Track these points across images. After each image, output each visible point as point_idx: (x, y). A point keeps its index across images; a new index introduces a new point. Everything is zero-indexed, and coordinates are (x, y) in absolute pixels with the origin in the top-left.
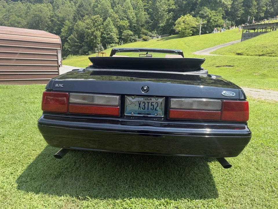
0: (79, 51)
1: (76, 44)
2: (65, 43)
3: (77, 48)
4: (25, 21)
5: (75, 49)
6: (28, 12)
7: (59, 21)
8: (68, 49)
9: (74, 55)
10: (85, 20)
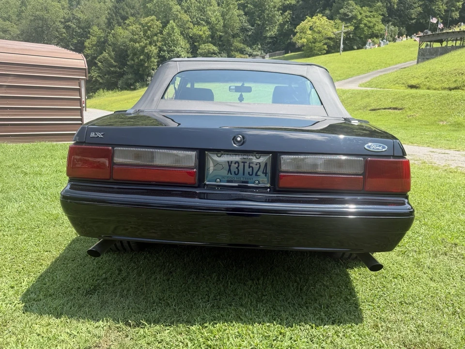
0: (117, 82)
1: (112, 69)
2: (93, 68)
3: (113, 77)
4: (17, 28)
5: (110, 78)
6: (22, 12)
7: (79, 28)
8: (98, 78)
9: (108, 89)
10: (129, 25)
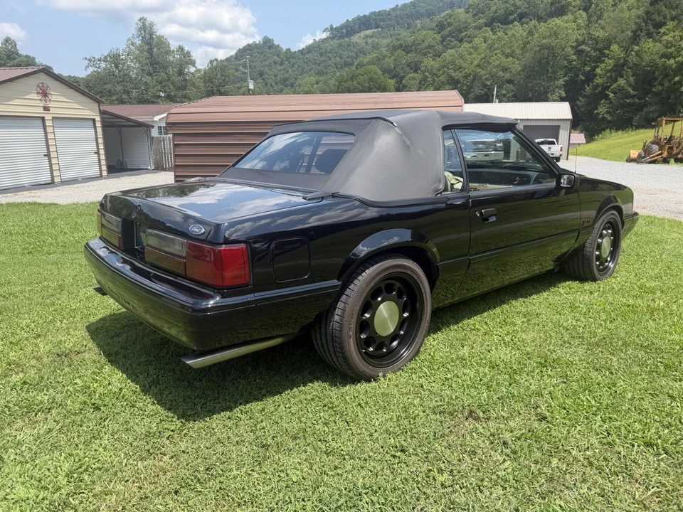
0: (632, 118)
1: (628, 101)
2: (602, 102)
3: (628, 112)
4: (519, 64)
5: (624, 113)
6: (528, 42)
7: (595, 50)
8: (605, 115)
9: (617, 129)
10: (664, 34)
